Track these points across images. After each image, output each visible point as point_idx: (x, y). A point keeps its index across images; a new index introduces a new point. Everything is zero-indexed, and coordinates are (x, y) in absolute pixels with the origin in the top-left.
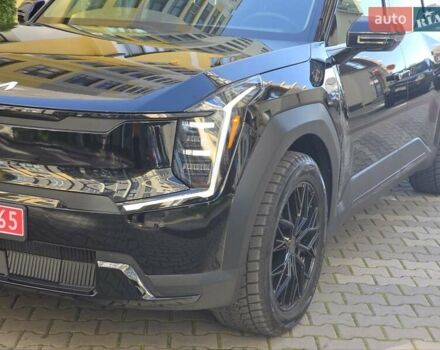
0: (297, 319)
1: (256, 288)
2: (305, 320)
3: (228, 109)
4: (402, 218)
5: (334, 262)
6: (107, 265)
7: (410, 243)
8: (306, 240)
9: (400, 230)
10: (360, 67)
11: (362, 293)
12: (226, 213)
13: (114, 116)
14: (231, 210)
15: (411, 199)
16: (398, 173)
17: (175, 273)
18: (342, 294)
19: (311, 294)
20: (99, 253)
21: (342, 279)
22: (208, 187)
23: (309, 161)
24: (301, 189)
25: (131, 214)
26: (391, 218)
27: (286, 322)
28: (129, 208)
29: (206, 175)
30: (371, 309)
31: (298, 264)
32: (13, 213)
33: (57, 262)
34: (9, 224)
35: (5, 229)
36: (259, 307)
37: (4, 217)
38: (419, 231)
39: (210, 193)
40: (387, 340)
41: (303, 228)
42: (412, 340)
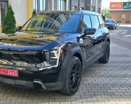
0: (76, 91)
1: (67, 85)
2: (78, 91)
3: (60, 48)
4: (97, 68)
5: (83, 78)
6: (36, 82)
7: (99, 74)
8: (77, 74)
9: (97, 71)
10: (87, 38)
11: (89, 85)
12: (60, 70)
13: (36, 51)
14: (62, 69)
15: (99, 64)
16: (96, 59)
18: (85, 85)
19: (79, 86)
20: (34, 79)
21: (85, 82)
22: (56, 65)
23: (77, 58)
24: (76, 64)
25: (41, 71)
26: (95, 69)
27: (74, 92)
28: (40, 70)
29: (56, 62)
30: (91, 88)
31: (76, 80)
32: (15, 72)
33: (25, 81)
34: (15, 74)
35: (14, 75)
36: (68, 89)
37: (14, 72)
38: (101, 71)
39: (57, 66)
40: (95, 95)
41: (77, 72)
42: (100, 95)
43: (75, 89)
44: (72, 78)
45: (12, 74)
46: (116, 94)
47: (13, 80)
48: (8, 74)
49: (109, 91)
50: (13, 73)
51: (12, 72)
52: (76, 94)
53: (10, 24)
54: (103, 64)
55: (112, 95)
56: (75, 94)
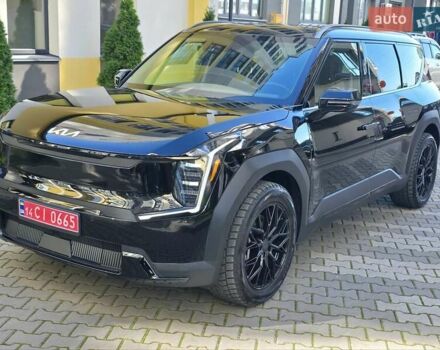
0: (269, 296)
1: (232, 274)
2: (277, 295)
3: (211, 155)
4: (377, 225)
5: (314, 255)
6: (130, 255)
7: (375, 244)
8: (278, 241)
9: (372, 234)
12: (209, 221)
14: (212, 221)
15: (388, 210)
16: (378, 190)
18: (311, 279)
19: (282, 278)
20: (123, 246)
21: (315, 268)
22: (194, 206)
24: (271, 208)
25: (146, 222)
26: (368, 225)
27: (258, 297)
28: (142, 218)
29: (195, 198)
30: (327, 291)
31: (269, 257)
32: (72, 217)
33: (100, 250)
34: (71, 224)
35: (68, 227)
36: (234, 287)
37: (68, 219)
38: (386, 236)
39: (196, 210)
40: (329, 315)
41: (273, 234)
42: (346, 316)
43: (261, 290)
44: (254, 252)
45: (62, 225)
46: (402, 318)
47: (68, 242)
48: (53, 223)
49: (382, 306)
50: (65, 221)
51: (62, 217)
52: (269, 304)
53: (125, 58)
54: (406, 212)
55: (387, 322)
56: (263, 303)
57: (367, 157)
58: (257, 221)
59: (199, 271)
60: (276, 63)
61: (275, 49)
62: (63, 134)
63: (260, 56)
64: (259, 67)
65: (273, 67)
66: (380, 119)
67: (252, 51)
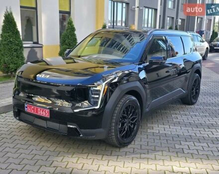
0: (130, 143)
1: (113, 134)
2: (133, 143)
3: (104, 84)
4: (176, 112)
5: (149, 125)
6: (71, 126)
7: (175, 120)
8: (133, 120)
9: (173, 116)
13: (72, 86)
15: (180, 106)
16: (175, 97)
17: (88, 129)
18: (147, 135)
19: (135, 135)
20: (68, 123)
21: (149, 131)
27: (124, 143)
28: (75, 111)
29: (97, 102)
30: (154, 140)
31: (130, 127)
32: (47, 111)
34: (46, 114)
36: (115, 139)
37: (45, 112)
38: (179, 117)
39: (98, 107)
40: (155, 150)
42: (162, 151)
43: (126, 140)
44: (123, 124)
45: (43, 114)
46: (186, 151)
47: (45, 122)
48: (39, 114)
49: (177, 146)
51: (43, 111)
52: (129, 146)
54: (187, 106)
56: (127, 146)
57: (171, 83)
58: (124, 111)
59: (100, 133)
60: (132, 45)
61: (131, 39)
62: (43, 77)
63: (125, 42)
64: (125, 47)
65: (131, 47)
66: (176, 68)
67: (122, 40)
